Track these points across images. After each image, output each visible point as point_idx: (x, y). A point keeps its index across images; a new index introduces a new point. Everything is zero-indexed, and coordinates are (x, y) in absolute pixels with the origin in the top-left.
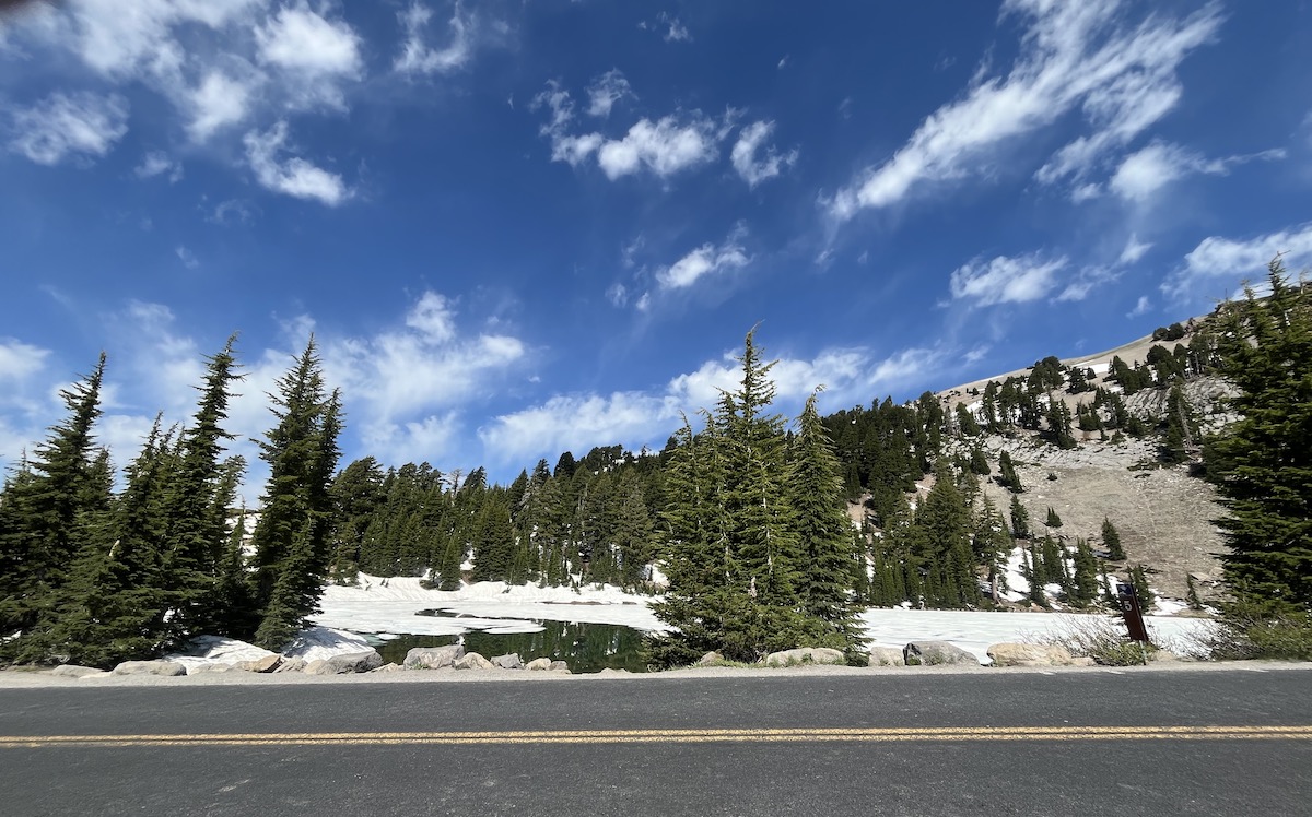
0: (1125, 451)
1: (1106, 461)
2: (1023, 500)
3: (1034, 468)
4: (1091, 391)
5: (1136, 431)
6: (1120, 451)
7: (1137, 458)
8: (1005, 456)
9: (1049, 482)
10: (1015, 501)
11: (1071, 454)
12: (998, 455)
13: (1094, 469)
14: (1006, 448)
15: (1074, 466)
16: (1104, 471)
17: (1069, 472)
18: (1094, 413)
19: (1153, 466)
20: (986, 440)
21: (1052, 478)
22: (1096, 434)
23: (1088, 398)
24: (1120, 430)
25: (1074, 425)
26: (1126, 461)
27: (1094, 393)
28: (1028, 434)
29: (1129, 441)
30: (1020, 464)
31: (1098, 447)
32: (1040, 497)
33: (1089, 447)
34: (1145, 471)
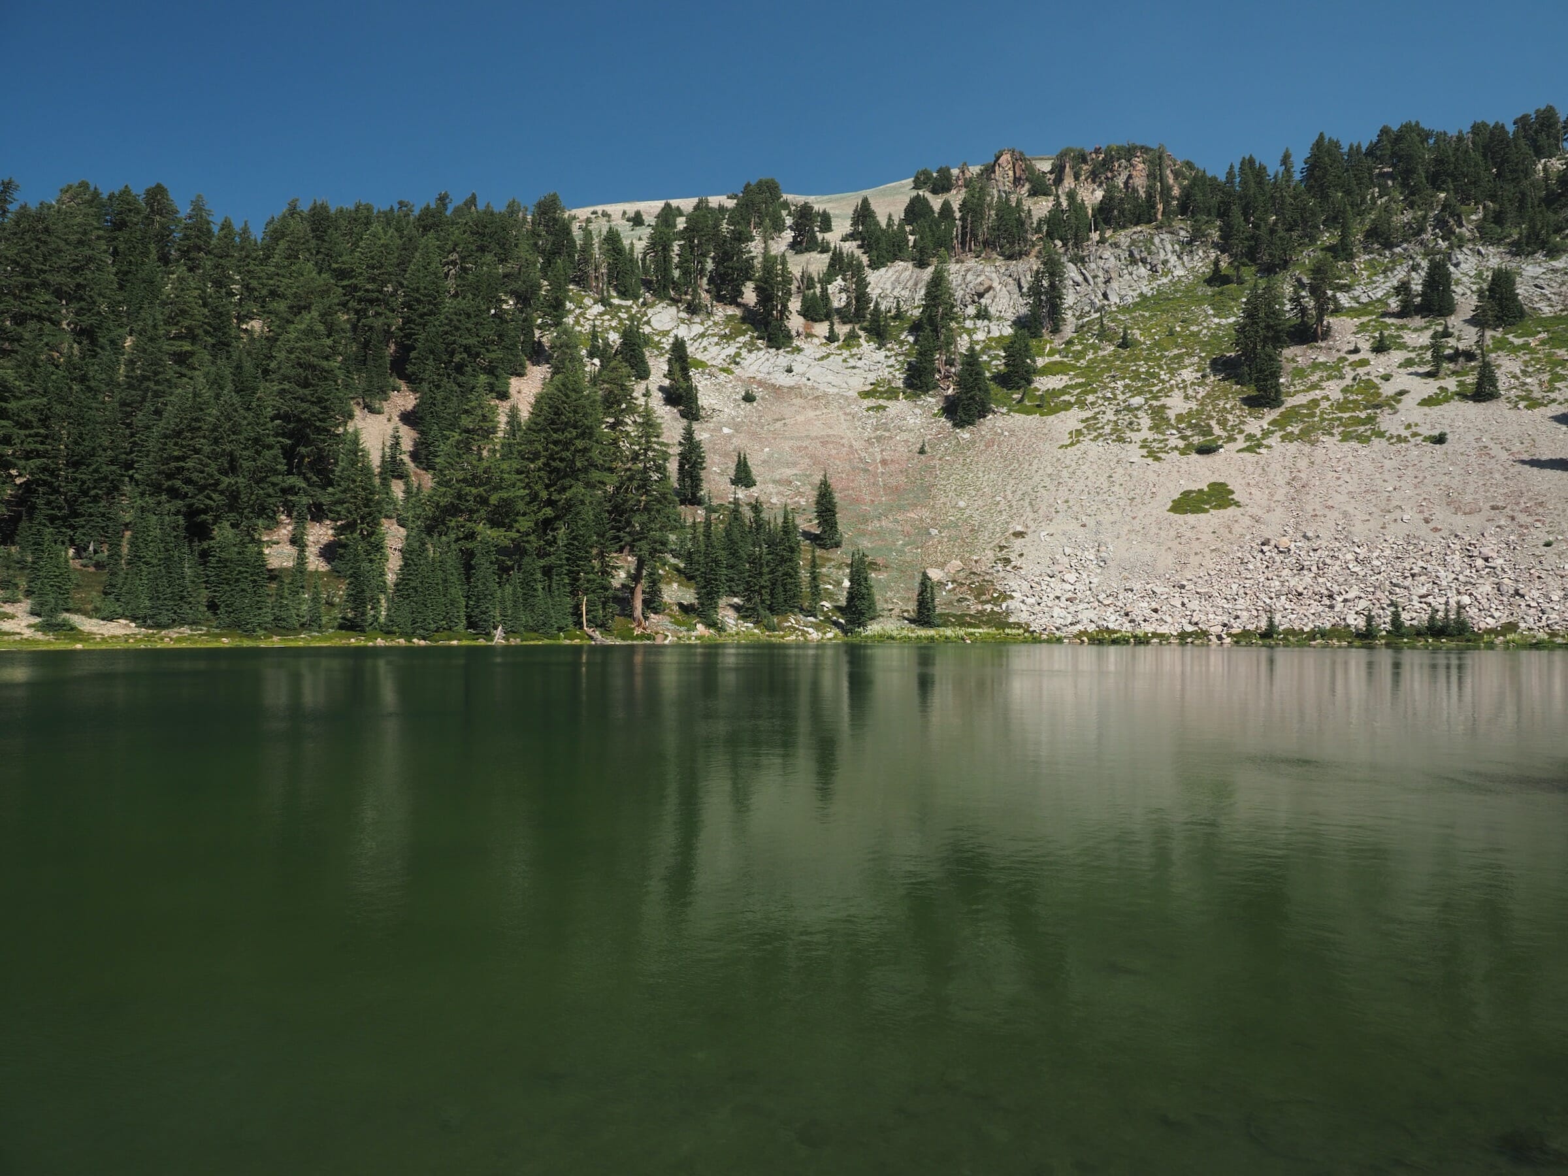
0: (860, 364)
1: (830, 378)
2: (702, 434)
3: (722, 376)
4: (822, 252)
5: (879, 333)
6: (852, 362)
7: (872, 377)
8: (679, 346)
9: (743, 405)
10: (689, 435)
11: (783, 358)
12: (667, 343)
13: (813, 388)
14: (683, 332)
15: (784, 380)
16: (826, 394)
17: (776, 390)
18: (824, 290)
19: (892, 394)
20: (650, 312)
21: (749, 398)
22: (822, 329)
23: (817, 263)
24: (857, 327)
25: (795, 304)
26: (858, 382)
27: (826, 258)
28: (722, 312)
29: (866, 346)
30: (700, 364)
31: (824, 351)
32: (726, 430)
33: (812, 349)
34: (881, 402)
